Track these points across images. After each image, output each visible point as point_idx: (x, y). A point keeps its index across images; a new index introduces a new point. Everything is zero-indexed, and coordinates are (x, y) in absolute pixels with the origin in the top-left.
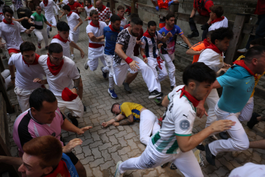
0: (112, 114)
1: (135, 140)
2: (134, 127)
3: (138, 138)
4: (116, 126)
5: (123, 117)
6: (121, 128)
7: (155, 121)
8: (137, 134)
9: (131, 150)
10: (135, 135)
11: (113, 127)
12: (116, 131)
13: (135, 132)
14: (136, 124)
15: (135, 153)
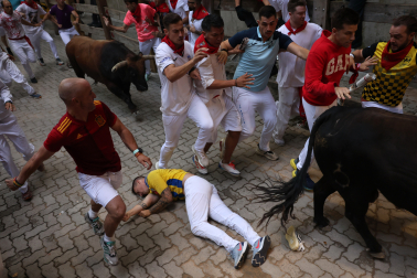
0: (135, 197)
1: (184, 234)
2: (178, 212)
3: (189, 229)
4: (146, 217)
5: (155, 198)
6: (155, 218)
7: (211, 193)
8: (185, 222)
9: (180, 252)
10: (182, 225)
11: (141, 219)
12: (148, 224)
13: (181, 220)
14: (179, 205)
15: (188, 256)
